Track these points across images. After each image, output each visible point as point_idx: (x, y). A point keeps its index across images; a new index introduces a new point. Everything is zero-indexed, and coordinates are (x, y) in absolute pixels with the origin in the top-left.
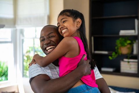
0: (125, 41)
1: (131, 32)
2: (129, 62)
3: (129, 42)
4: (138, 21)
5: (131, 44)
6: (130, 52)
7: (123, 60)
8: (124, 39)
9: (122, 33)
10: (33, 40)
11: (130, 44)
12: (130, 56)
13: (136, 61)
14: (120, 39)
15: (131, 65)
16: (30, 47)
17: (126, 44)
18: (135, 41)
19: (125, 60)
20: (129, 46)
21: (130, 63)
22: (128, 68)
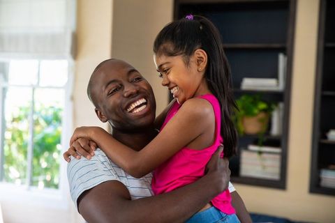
0: (255, 103)
1: (268, 84)
2: (260, 153)
3: (262, 106)
4: (286, 59)
5: (268, 111)
6: (264, 129)
7: (246, 149)
8: (250, 100)
9: (249, 83)
10: (30, 90)
11: (265, 111)
12: (265, 139)
13: (277, 150)
14: (243, 98)
15: (264, 159)
16: (21, 109)
17: (256, 111)
18: (277, 104)
19: (252, 148)
20: (262, 115)
21: (264, 155)
22: (259, 168)
